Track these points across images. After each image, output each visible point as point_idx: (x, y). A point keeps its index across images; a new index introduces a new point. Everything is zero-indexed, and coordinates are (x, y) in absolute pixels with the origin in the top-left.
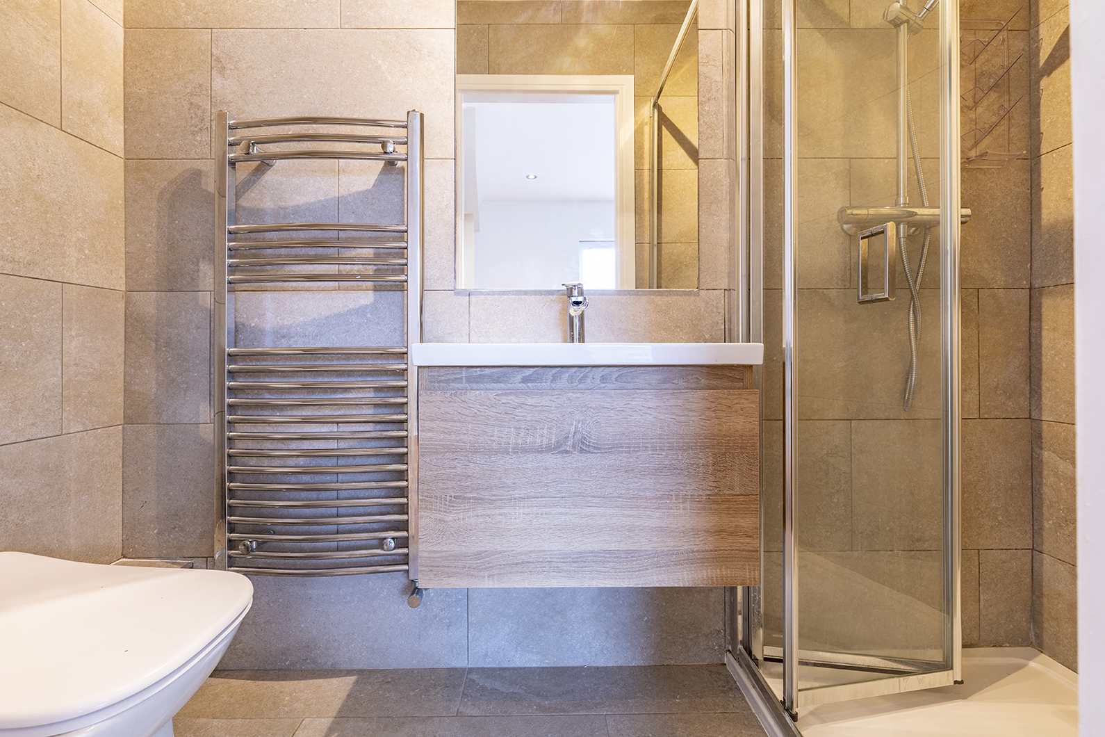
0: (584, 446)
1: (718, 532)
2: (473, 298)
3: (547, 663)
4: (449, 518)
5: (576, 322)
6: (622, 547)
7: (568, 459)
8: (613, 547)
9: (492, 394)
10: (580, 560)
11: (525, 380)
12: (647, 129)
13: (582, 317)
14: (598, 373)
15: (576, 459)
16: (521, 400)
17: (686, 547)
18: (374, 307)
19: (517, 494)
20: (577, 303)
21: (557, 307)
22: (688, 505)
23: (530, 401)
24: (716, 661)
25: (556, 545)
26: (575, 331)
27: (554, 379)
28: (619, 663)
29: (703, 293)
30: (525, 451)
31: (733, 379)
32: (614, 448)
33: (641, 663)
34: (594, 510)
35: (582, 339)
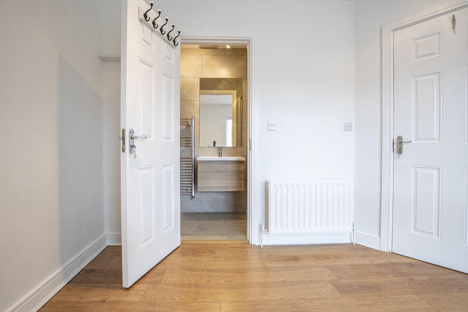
0: (220, 172)
1: (239, 184)
2: (202, 148)
3: (215, 211)
4: (202, 181)
5: (220, 153)
6: (226, 185)
7: (218, 173)
8: (224, 185)
9: (208, 165)
10: (220, 187)
11: (212, 163)
12: (239, 103)
13: (221, 152)
14: (223, 162)
15: (219, 174)
16: (212, 165)
17: (234, 186)
18: (185, 150)
19: (211, 178)
20: (220, 150)
21: (217, 150)
22: (235, 180)
23: (213, 165)
24: (244, 211)
25: (217, 185)
26: (220, 155)
27: (216, 162)
28: (228, 211)
29: (243, 147)
30: (212, 172)
31: (241, 163)
32: (224, 172)
33: (231, 211)
34: (222, 181)
35: (221, 156)
